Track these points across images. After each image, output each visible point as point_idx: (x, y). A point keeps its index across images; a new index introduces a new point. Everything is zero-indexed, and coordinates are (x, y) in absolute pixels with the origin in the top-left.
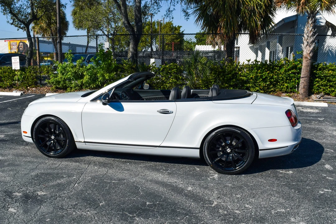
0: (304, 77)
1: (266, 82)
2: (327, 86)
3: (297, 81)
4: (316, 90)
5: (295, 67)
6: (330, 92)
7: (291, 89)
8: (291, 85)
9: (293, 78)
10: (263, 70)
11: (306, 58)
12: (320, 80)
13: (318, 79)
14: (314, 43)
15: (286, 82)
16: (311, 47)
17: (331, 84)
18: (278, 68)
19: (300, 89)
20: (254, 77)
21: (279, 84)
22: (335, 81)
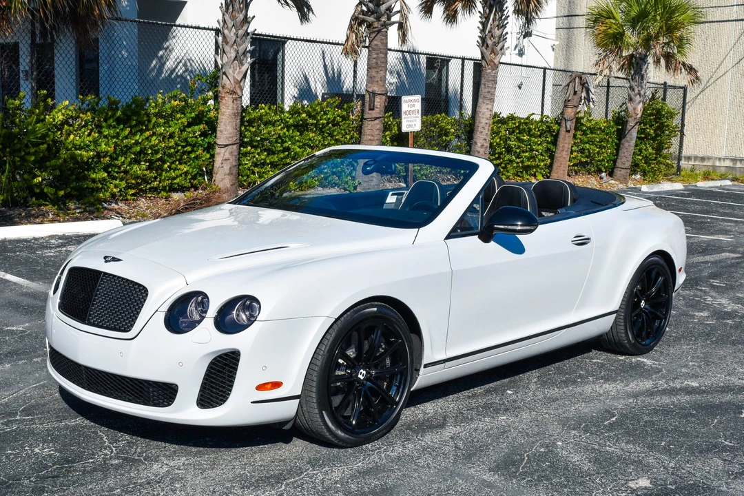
0: (230, 145)
2: (263, 164)
3: (208, 156)
8: (193, 168)
11: (232, 92)
12: (252, 150)
13: (249, 148)
17: (275, 158)
22: (280, 150)
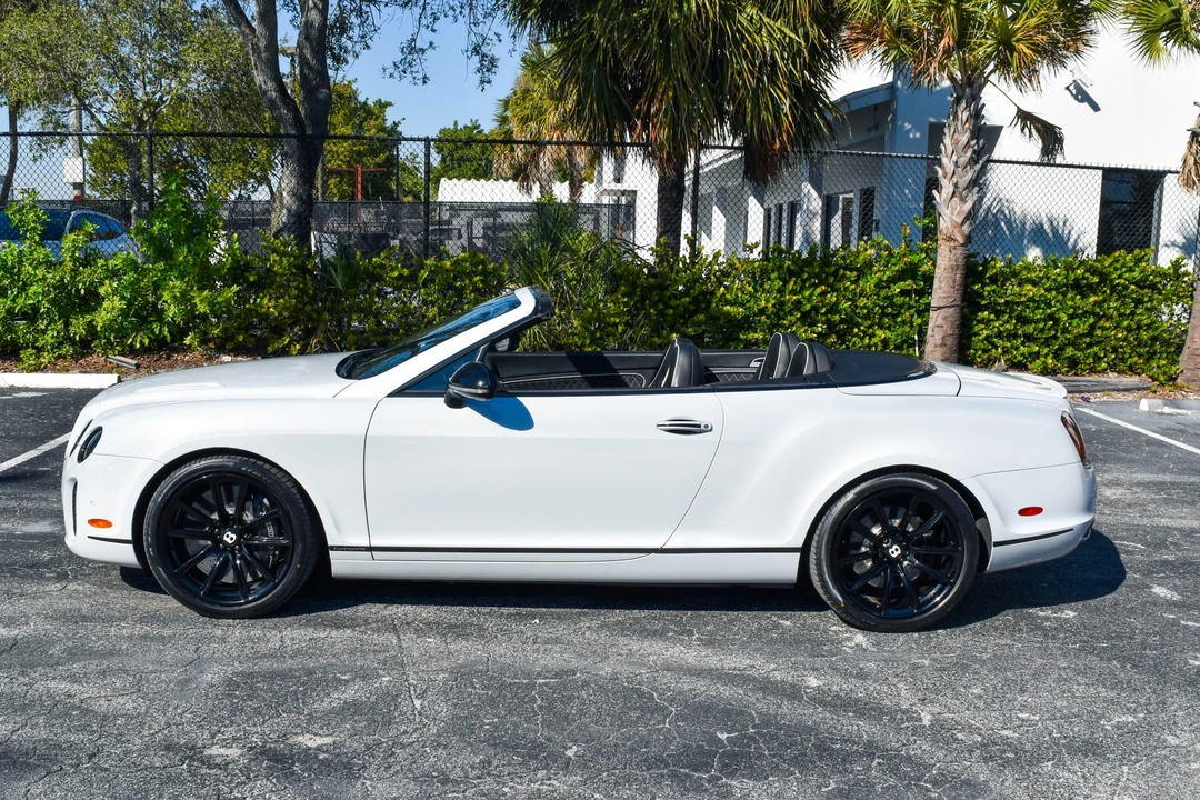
0: (944, 307)
1: (813, 324)
2: (1016, 336)
3: (919, 321)
4: (980, 353)
5: (910, 272)
6: (1025, 358)
7: (896, 348)
8: (897, 335)
9: (903, 311)
10: (804, 281)
11: (950, 239)
12: (992, 316)
13: (986, 313)
14: (976, 189)
15: (881, 326)
16: (966, 202)
17: (1030, 329)
18: (855, 273)
19: (928, 348)
20: (774, 305)
21: (856, 330)
22: (1041, 319)
